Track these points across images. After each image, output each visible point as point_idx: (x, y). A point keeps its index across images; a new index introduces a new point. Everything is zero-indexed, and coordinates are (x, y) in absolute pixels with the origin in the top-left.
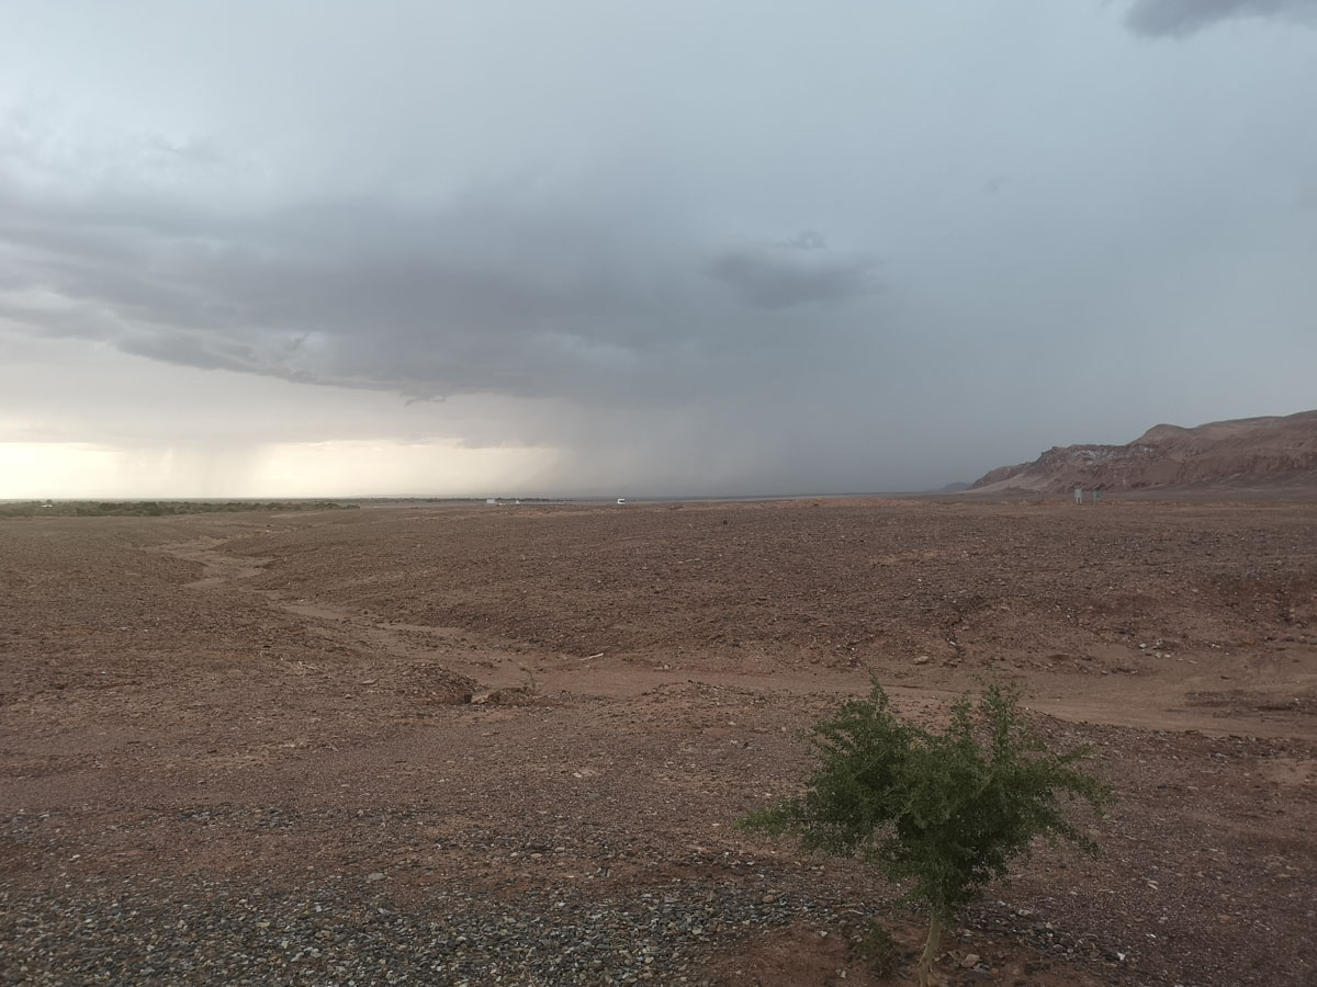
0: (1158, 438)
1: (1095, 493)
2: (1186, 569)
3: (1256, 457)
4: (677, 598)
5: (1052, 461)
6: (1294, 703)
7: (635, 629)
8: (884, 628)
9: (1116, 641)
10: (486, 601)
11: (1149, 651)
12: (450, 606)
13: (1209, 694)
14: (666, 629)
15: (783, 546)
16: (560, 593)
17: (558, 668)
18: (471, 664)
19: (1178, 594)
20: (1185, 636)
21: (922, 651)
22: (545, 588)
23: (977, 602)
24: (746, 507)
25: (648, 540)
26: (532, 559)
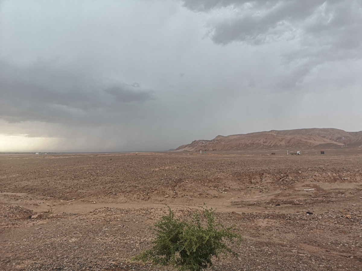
0: (219, 138)
1: (205, 152)
2: (229, 171)
3: (240, 143)
4: (98, 182)
5: (194, 144)
6: (255, 204)
7: (85, 191)
8: (157, 188)
9: (214, 189)
10: (35, 184)
11: (222, 192)
12: (23, 186)
13: (236, 202)
14: (94, 191)
15: (128, 166)
16: (60, 181)
17: (60, 204)
18: (30, 204)
19: (227, 177)
20: (229, 188)
21: (166, 194)
22: (55, 180)
23: (180, 180)
24: (117, 155)
25: (88, 165)
26: (51, 171)
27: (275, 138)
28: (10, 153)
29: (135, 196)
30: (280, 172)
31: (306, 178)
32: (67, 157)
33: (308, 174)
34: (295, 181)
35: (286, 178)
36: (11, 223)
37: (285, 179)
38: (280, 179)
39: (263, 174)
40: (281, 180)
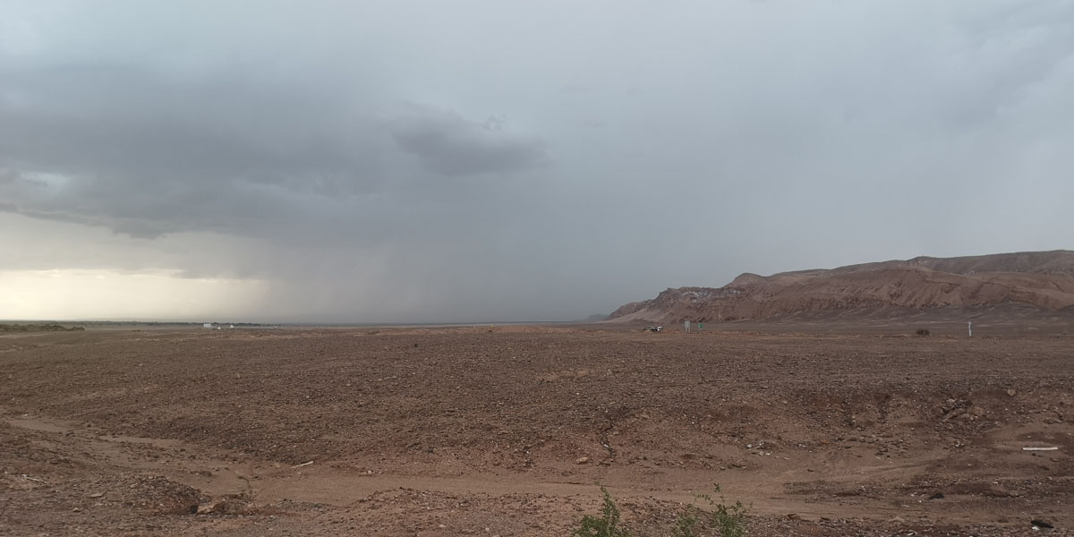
0: (744, 283)
1: (700, 325)
2: (777, 385)
3: (812, 299)
4: (378, 411)
5: (667, 299)
6: (862, 490)
7: (342, 439)
8: (553, 435)
9: (730, 443)
10: (203, 415)
11: (754, 451)
12: (170, 419)
13: (801, 484)
14: (369, 439)
15: (466, 365)
16: (272, 407)
17: (272, 475)
18: (191, 473)
19: (772, 405)
20: (779, 438)
21: (582, 453)
22: (258, 403)
23: (624, 412)
24: (432, 332)
25: (351, 360)
26: (246, 377)
27: (928, 282)
28: (134, 324)
29: (488, 456)
30: (943, 392)
31: (1031, 411)
32: (290, 337)
33: (1036, 399)
34: (993, 420)
35: (966, 412)
36: (144, 524)
37: (962, 413)
38: (946, 412)
39: (888, 397)
40: (948, 416)
